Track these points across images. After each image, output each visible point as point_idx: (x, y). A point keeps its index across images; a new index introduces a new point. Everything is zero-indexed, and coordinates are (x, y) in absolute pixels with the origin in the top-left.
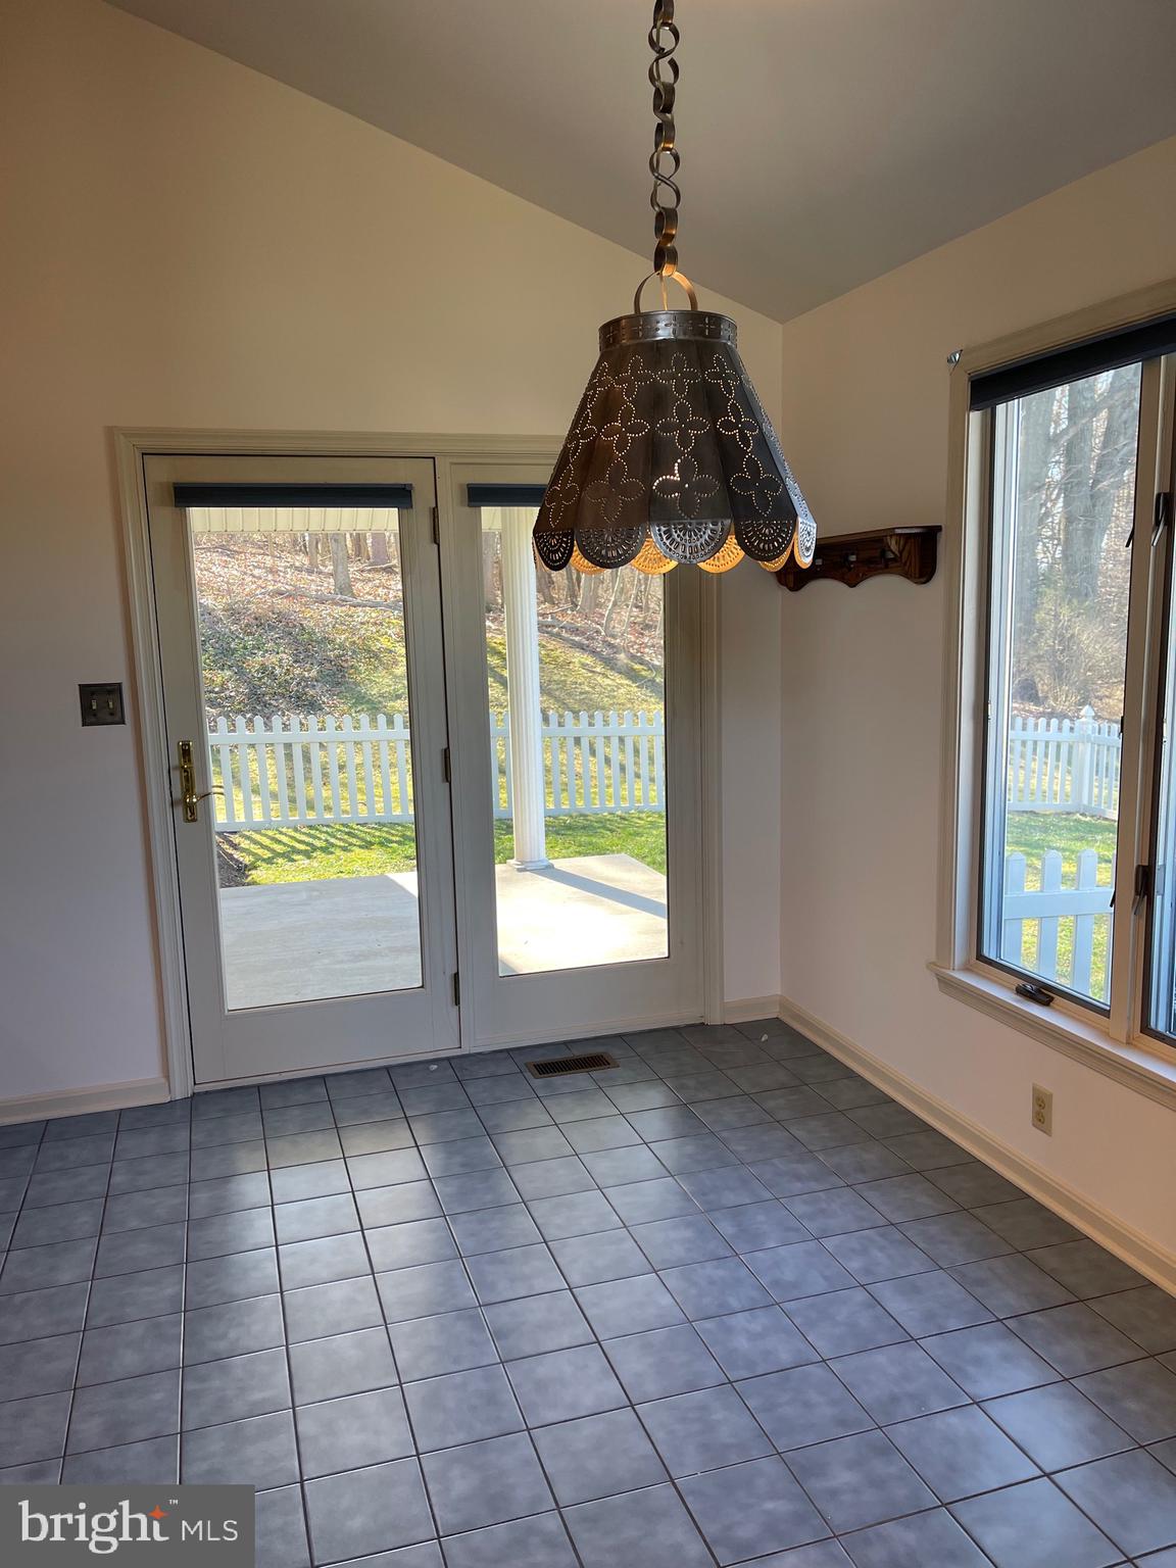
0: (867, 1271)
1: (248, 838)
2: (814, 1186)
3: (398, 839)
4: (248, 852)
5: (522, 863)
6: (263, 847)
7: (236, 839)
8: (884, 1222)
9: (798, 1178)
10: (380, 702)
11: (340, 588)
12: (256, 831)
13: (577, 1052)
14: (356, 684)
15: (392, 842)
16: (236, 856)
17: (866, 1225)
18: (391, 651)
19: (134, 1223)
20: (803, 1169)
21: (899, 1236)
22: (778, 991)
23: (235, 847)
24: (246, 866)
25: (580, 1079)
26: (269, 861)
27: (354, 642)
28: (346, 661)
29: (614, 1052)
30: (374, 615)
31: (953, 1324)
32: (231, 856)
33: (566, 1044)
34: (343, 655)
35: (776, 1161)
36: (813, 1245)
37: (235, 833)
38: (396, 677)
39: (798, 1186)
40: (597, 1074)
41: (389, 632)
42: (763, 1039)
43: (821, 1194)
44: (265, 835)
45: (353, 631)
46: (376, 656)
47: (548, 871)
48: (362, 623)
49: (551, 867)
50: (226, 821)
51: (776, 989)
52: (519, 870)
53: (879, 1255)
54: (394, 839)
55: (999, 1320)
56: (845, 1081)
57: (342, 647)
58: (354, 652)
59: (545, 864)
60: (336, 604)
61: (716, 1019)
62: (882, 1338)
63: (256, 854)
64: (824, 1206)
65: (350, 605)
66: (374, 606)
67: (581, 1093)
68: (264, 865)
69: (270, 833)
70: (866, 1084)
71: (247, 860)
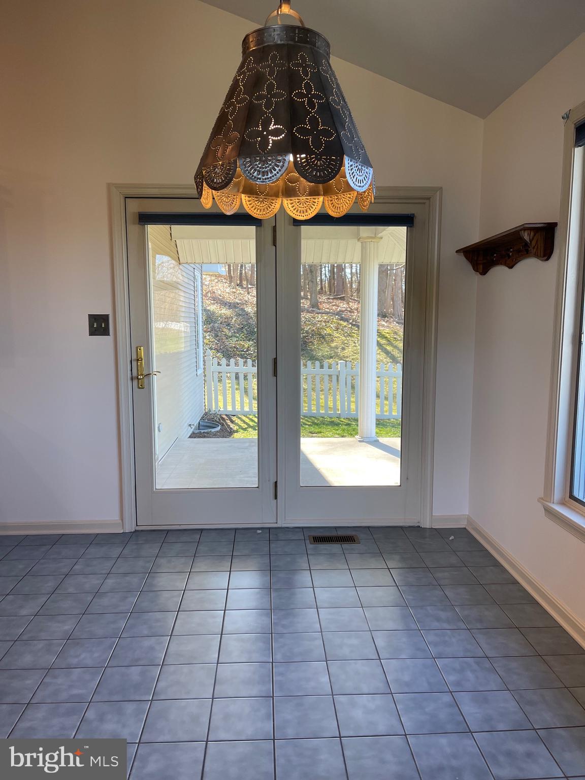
0: (458, 683)
1: (239, 418)
2: (446, 626)
3: (310, 423)
4: (237, 424)
5: (362, 437)
6: (244, 422)
7: (234, 418)
8: (482, 654)
9: (438, 619)
10: (322, 359)
11: (313, 305)
12: (244, 416)
13: (340, 533)
14: (312, 350)
15: (306, 425)
16: (231, 426)
17: (469, 654)
18: (331, 335)
19: (71, 590)
20: (443, 615)
21: (488, 665)
22: (466, 512)
23: (232, 422)
24: (234, 430)
25: (335, 548)
26: (245, 429)
27: (313, 330)
28: (308, 339)
29: (361, 536)
30: (325, 318)
31: (501, 727)
32: (229, 426)
33: (336, 528)
34: (307, 336)
35: (429, 608)
36: (429, 661)
37: (235, 416)
38: (331, 348)
39: (436, 624)
40: (346, 546)
41: (332, 326)
42: (450, 539)
43: (448, 631)
44: (248, 418)
45: (314, 325)
46: (323, 337)
47: (376, 443)
48: (319, 321)
49: (378, 441)
50: (231, 410)
51: (466, 511)
52: (360, 441)
53: (470, 675)
54: (308, 423)
55: (534, 729)
56: (492, 568)
57: (307, 332)
58: (313, 335)
59: (375, 439)
60: (309, 312)
61: (427, 524)
62: (449, 728)
63: (241, 426)
64: (447, 638)
65: (316, 313)
66: (327, 313)
67: (332, 555)
68: (242, 431)
69: (251, 417)
70: (504, 570)
71: (235, 428)
